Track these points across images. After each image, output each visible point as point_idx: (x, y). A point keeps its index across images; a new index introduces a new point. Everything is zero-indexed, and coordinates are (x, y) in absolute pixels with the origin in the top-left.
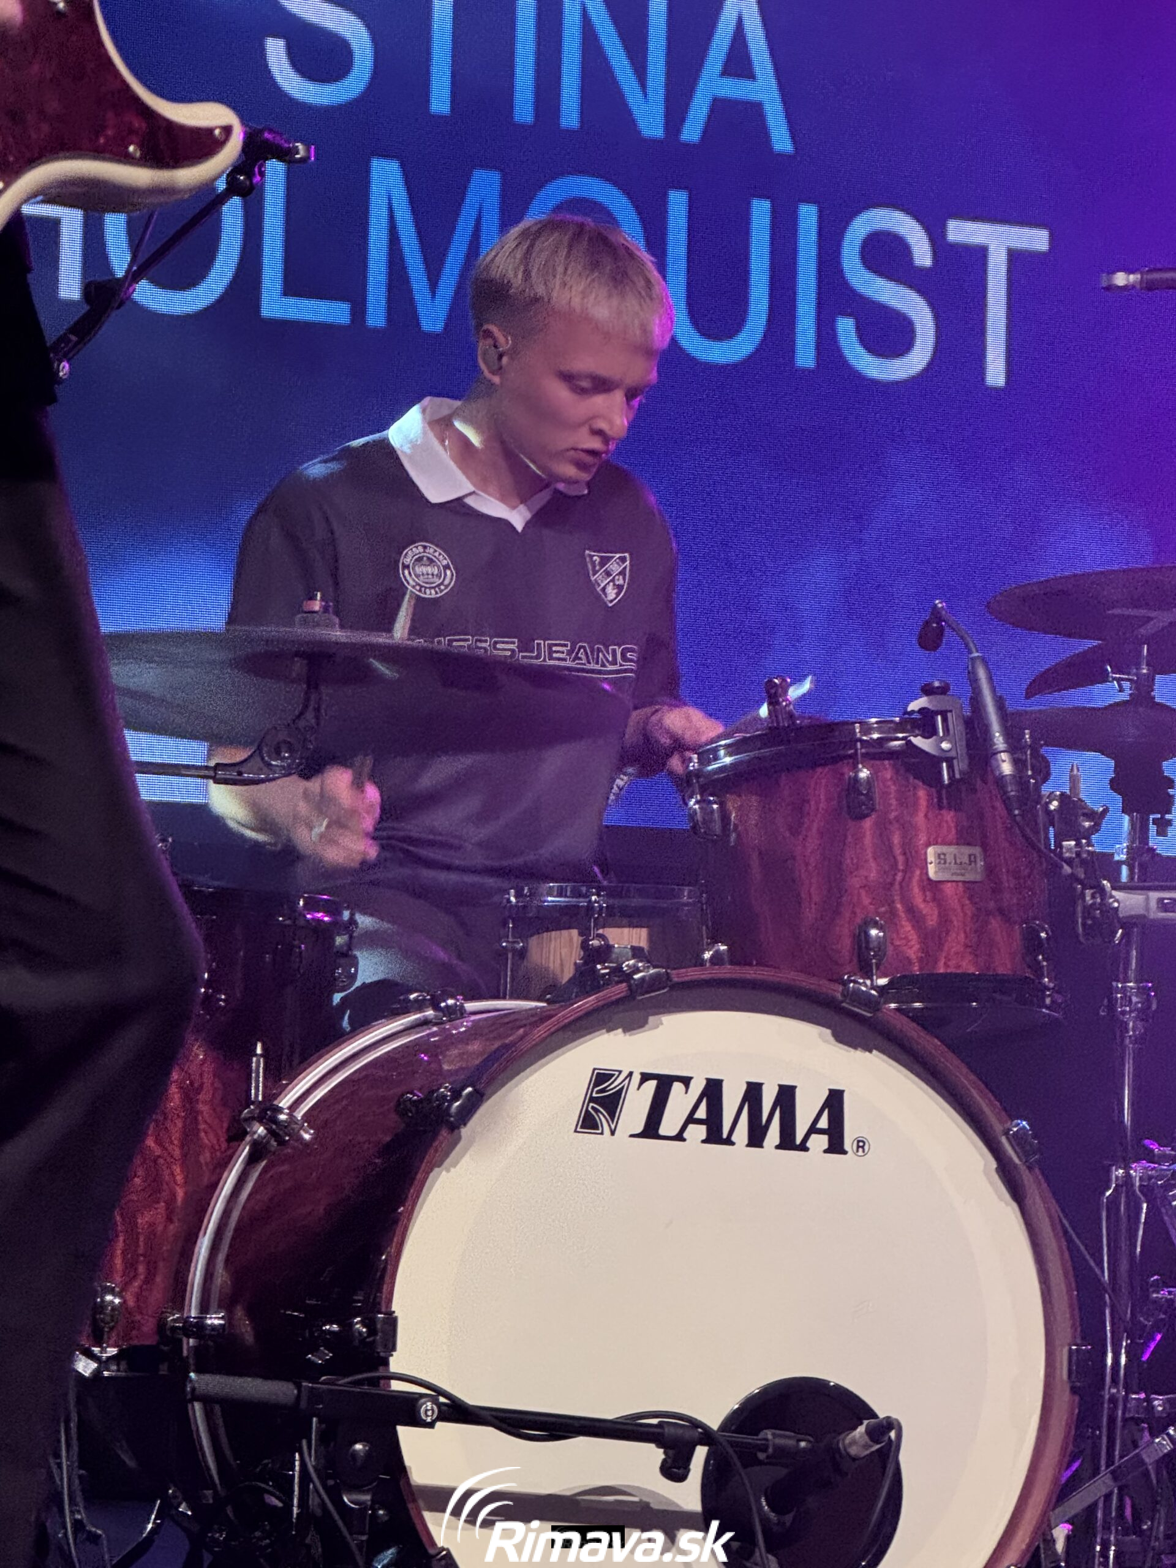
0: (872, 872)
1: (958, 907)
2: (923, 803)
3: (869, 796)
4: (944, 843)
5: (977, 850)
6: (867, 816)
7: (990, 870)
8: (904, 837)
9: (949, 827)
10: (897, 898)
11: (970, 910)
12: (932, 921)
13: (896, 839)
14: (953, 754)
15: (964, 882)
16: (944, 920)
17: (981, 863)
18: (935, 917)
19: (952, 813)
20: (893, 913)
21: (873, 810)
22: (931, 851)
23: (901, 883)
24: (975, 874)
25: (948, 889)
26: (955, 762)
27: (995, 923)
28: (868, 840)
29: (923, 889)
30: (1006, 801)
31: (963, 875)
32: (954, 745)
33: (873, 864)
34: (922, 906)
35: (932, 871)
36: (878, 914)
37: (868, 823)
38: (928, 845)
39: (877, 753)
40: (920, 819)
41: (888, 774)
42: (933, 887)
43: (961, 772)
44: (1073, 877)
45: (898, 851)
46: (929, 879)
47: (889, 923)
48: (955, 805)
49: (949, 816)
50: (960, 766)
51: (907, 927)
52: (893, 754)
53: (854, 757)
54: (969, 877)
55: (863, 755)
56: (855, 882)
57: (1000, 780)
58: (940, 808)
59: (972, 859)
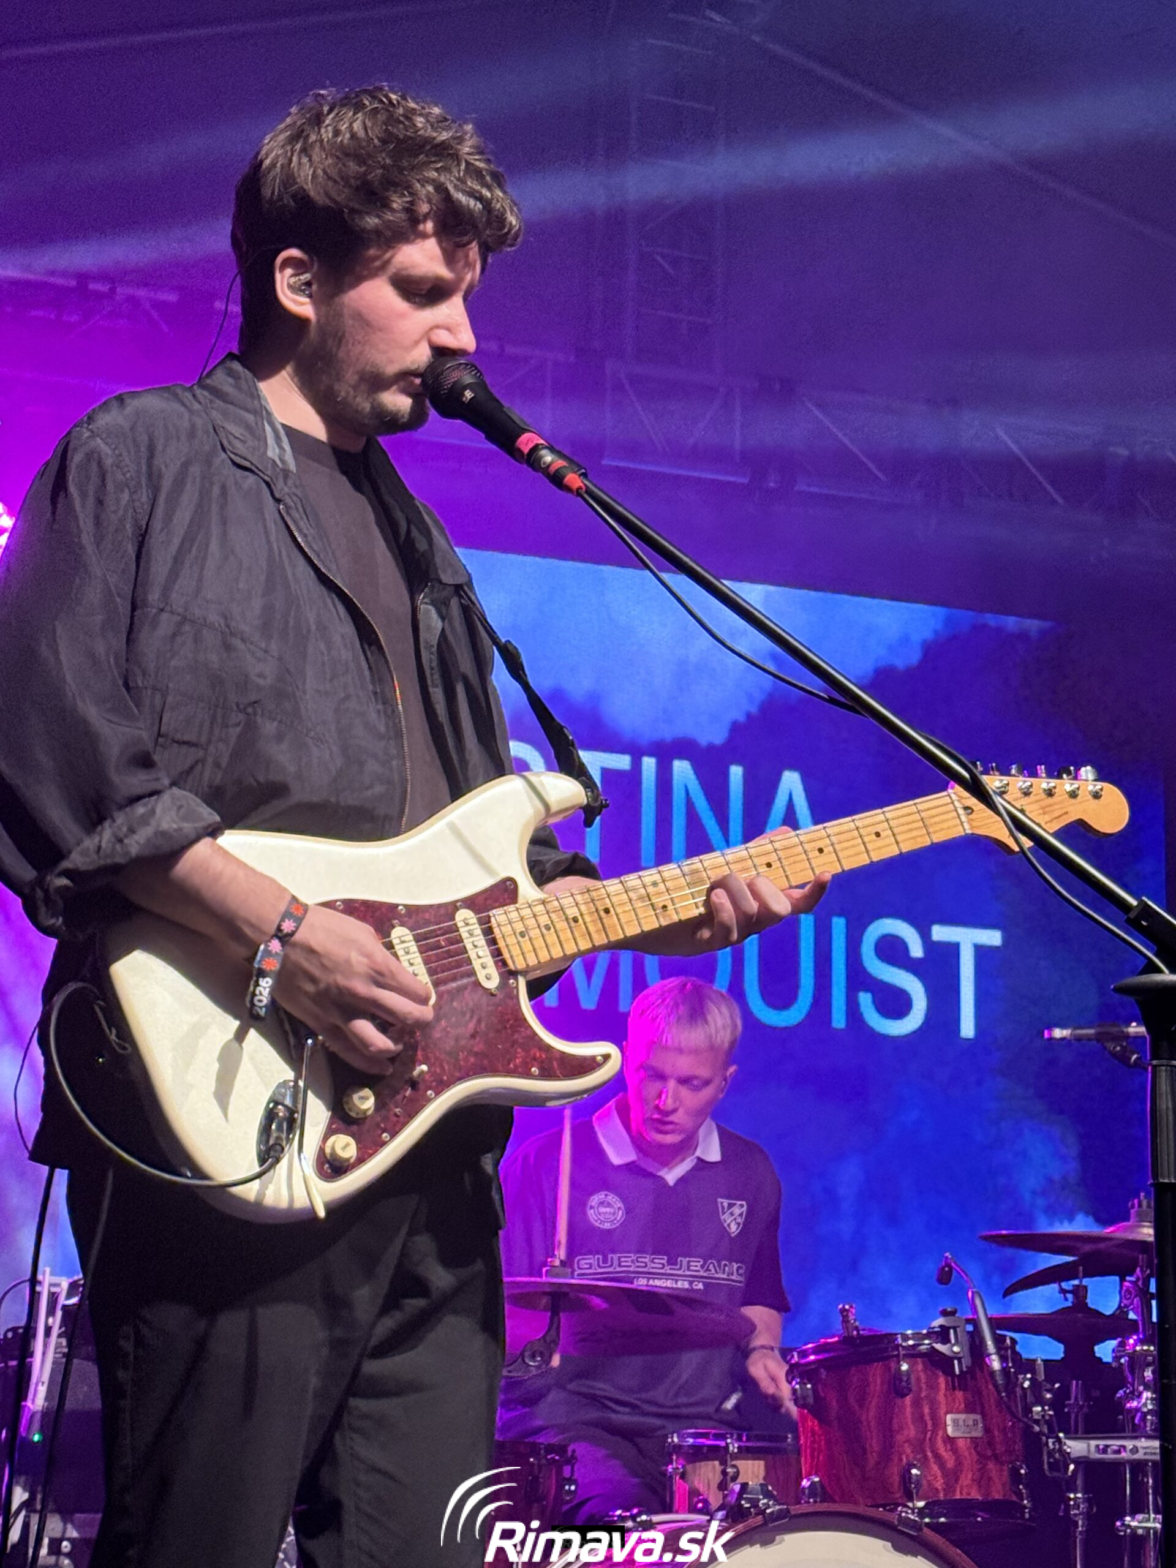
0: (911, 1431)
1: (967, 1454)
2: (943, 1386)
3: (908, 1381)
4: (958, 1412)
5: (978, 1417)
6: (908, 1395)
7: (987, 1430)
8: (931, 1409)
9: (960, 1402)
10: (928, 1449)
11: (975, 1457)
12: (950, 1464)
13: (926, 1410)
14: (961, 1355)
15: (971, 1438)
16: (959, 1463)
17: (981, 1425)
18: (952, 1462)
19: (961, 1392)
20: (926, 1457)
21: (910, 1390)
22: (949, 1417)
23: (930, 1439)
24: (978, 1433)
25: (961, 1444)
26: (963, 1360)
27: (991, 1465)
28: (908, 1410)
29: (944, 1442)
30: (996, 1386)
31: (969, 1433)
32: (962, 1349)
33: (912, 1427)
34: (944, 1454)
35: (950, 1430)
36: (916, 1459)
37: (908, 1400)
38: (947, 1413)
39: (912, 1354)
40: (941, 1397)
41: (920, 1367)
42: (950, 1441)
43: (967, 1367)
44: (1041, 1433)
45: (927, 1418)
46: (948, 1436)
47: (924, 1465)
48: (963, 1387)
49: (959, 1394)
50: (967, 1362)
51: (935, 1468)
52: (922, 1355)
53: (898, 1356)
54: (974, 1434)
55: (904, 1355)
56: (900, 1438)
57: (992, 1373)
58: (954, 1389)
59: (975, 1423)
